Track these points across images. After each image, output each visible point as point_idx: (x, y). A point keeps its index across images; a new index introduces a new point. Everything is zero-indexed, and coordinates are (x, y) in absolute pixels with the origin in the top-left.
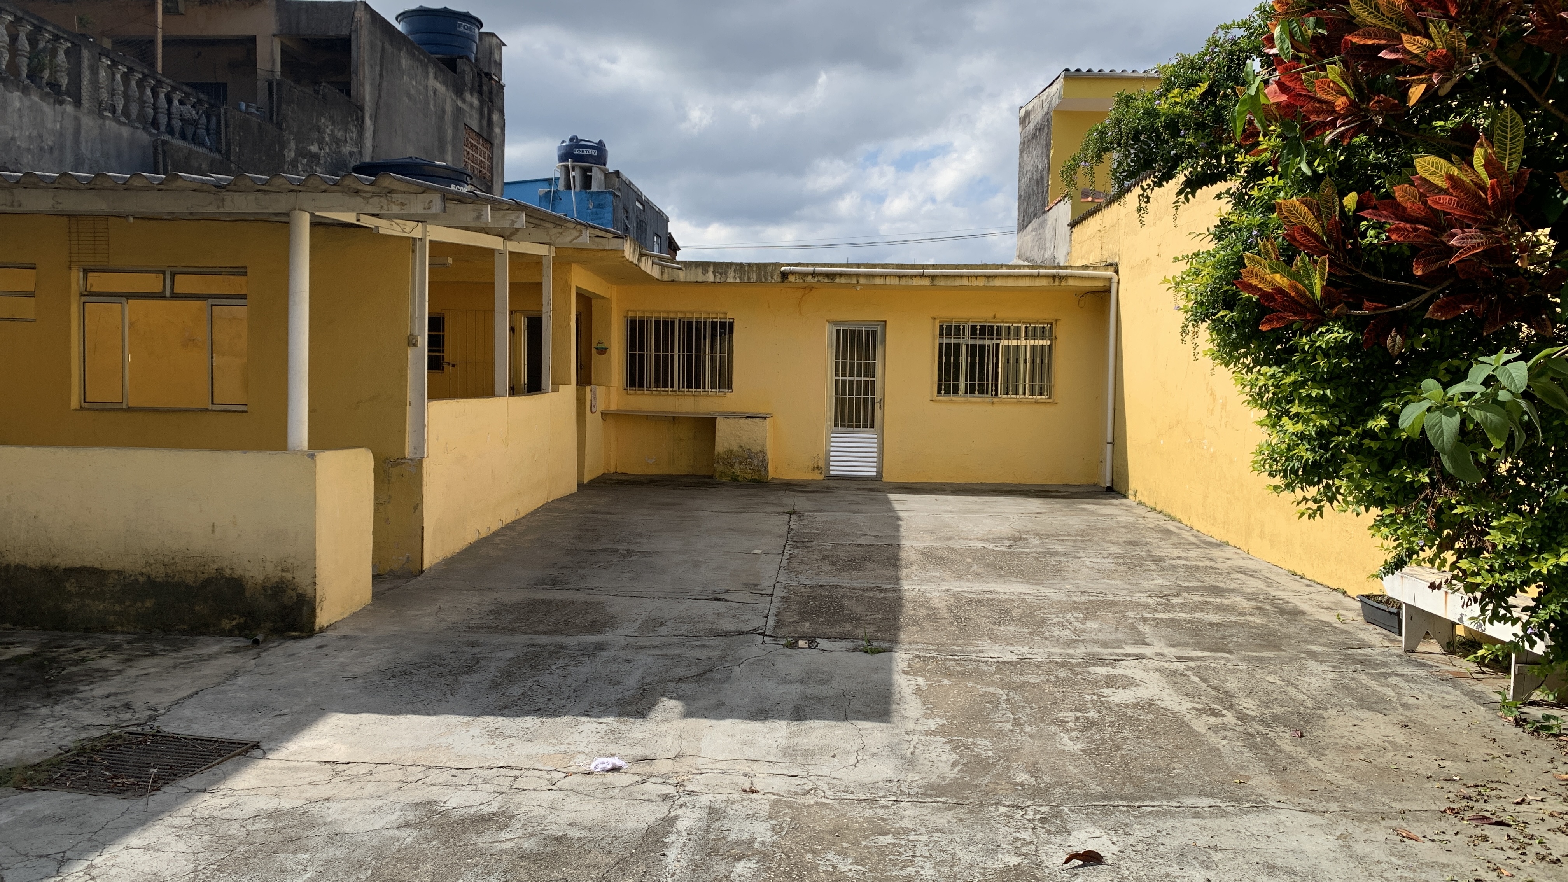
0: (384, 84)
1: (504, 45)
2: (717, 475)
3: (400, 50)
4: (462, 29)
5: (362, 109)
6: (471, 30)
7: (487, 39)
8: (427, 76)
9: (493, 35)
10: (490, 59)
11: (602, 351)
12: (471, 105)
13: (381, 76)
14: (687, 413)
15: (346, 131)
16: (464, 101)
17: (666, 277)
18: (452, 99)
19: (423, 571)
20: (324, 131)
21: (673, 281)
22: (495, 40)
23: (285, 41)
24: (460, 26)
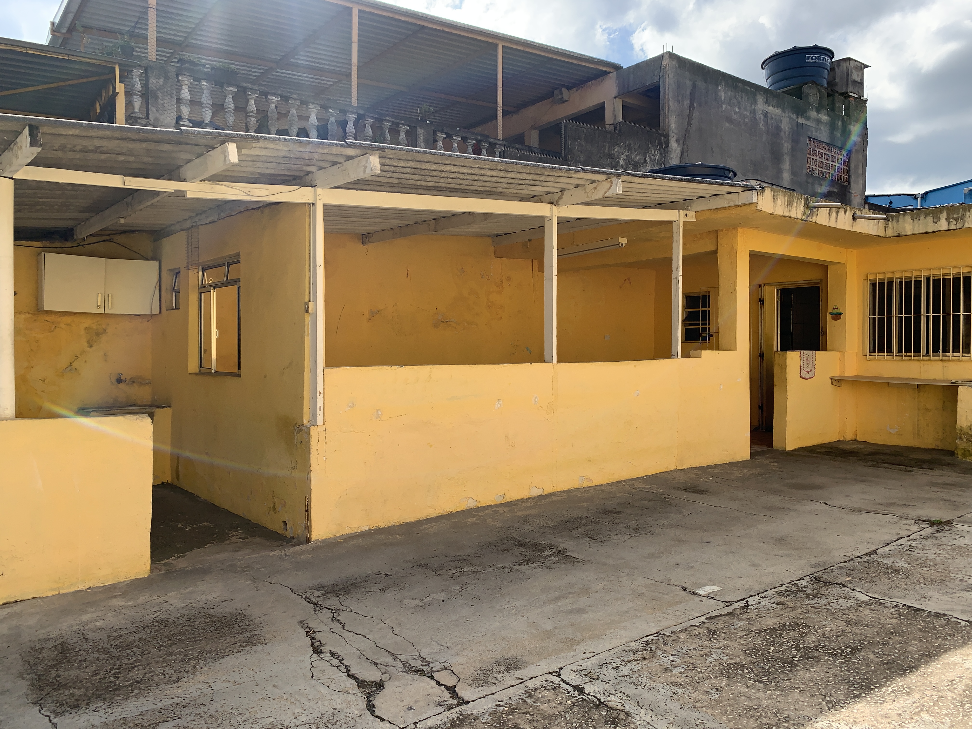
0: (696, 114)
1: (868, 66)
2: (960, 453)
3: (717, 85)
4: (810, 60)
5: (667, 136)
6: (819, 59)
7: (844, 65)
8: (755, 102)
9: (849, 59)
10: (847, 80)
11: (837, 316)
12: (818, 121)
13: (691, 107)
14: (935, 380)
15: (645, 155)
16: (808, 118)
17: (890, 233)
18: (790, 118)
19: (308, 541)
20: (618, 157)
21: (899, 236)
22: (852, 64)
23: (627, 100)
24: (808, 58)
